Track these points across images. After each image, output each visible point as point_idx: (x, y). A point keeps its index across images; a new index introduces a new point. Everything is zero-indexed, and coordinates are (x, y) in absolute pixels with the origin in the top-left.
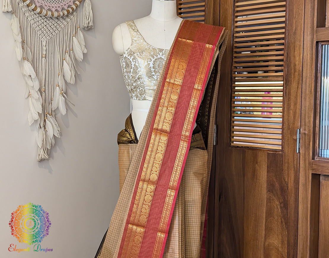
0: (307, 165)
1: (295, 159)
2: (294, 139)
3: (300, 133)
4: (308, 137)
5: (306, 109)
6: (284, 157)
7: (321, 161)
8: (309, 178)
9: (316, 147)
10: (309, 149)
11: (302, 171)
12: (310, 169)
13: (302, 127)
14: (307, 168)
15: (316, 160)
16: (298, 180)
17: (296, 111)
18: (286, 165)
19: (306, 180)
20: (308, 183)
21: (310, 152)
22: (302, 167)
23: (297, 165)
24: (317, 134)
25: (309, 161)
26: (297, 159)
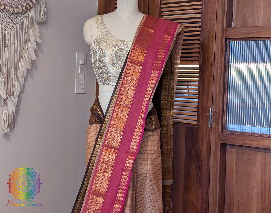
2: (207, 116)
3: (212, 111)
4: (218, 115)
5: (217, 92)
6: (199, 130)
7: (228, 133)
8: (218, 147)
9: (224, 122)
10: (219, 124)
11: (213, 141)
12: (219, 140)
13: (213, 106)
14: (217, 138)
15: (224, 133)
16: (209, 148)
17: (209, 93)
18: (201, 136)
19: (216, 148)
20: (217, 151)
21: (220, 126)
22: (213, 138)
23: (209, 137)
24: (225, 112)
25: (218, 133)
26: (209, 132)
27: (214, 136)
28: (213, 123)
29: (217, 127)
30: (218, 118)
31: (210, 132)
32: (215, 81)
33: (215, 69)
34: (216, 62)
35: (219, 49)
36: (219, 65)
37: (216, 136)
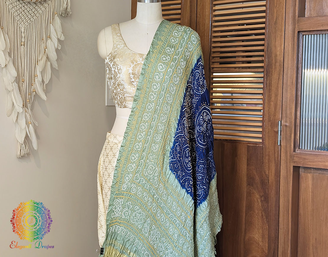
0: (288, 157)
1: (276, 151)
2: (275, 131)
3: (281, 125)
4: (290, 129)
5: (287, 100)
6: (264, 150)
7: (302, 153)
8: (290, 170)
9: (297, 139)
10: (291, 142)
11: (283, 163)
12: (291, 161)
13: (283, 118)
14: (288, 160)
15: (297, 153)
16: (279, 173)
17: (277, 103)
18: (267, 158)
19: (287, 172)
20: (289, 176)
21: (292, 145)
22: (283, 159)
23: (278, 158)
24: (298, 126)
25: (290, 153)
26: (278, 152)
27: (285, 157)
28: (283, 140)
29: (288, 146)
30: (289, 133)
31: (280, 152)
32: (284, 86)
33: (284, 71)
34: (286, 62)
35: (289, 44)
36: (290, 65)
37: (287, 157)
